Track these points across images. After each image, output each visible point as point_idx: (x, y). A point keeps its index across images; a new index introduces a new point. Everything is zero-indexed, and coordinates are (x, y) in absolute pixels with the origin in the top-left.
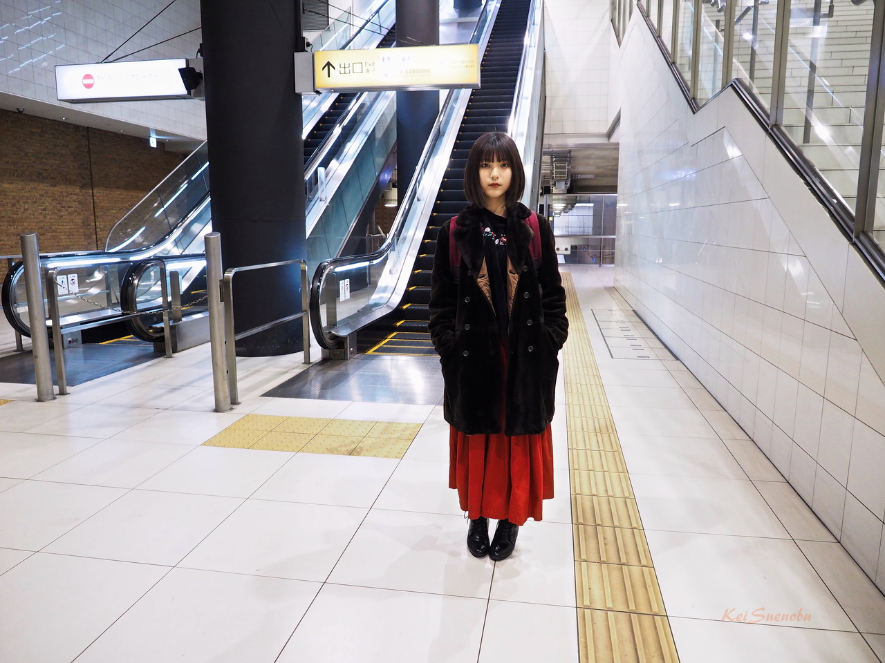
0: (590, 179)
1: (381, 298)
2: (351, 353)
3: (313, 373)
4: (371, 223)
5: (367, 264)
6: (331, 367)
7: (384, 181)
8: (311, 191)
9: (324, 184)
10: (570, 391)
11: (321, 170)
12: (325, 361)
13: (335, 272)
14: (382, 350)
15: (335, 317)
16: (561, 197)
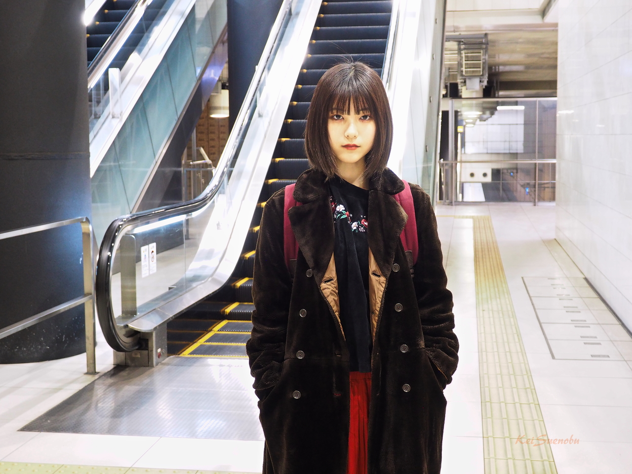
0: (518, 72)
1: (204, 267)
2: (159, 356)
3: (99, 390)
4: (190, 148)
5: (182, 218)
6: (128, 379)
7: (210, 82)
8: (98, 102)
9: (119, 93)
10: (489, 415)
11: (114, 73)
12: (118, 368)
13: (134, 235)
14: (202, 351)
15: (134, 299)
16: (474, 102)
